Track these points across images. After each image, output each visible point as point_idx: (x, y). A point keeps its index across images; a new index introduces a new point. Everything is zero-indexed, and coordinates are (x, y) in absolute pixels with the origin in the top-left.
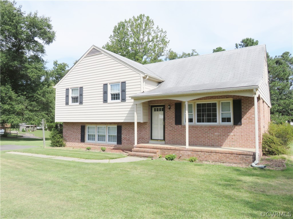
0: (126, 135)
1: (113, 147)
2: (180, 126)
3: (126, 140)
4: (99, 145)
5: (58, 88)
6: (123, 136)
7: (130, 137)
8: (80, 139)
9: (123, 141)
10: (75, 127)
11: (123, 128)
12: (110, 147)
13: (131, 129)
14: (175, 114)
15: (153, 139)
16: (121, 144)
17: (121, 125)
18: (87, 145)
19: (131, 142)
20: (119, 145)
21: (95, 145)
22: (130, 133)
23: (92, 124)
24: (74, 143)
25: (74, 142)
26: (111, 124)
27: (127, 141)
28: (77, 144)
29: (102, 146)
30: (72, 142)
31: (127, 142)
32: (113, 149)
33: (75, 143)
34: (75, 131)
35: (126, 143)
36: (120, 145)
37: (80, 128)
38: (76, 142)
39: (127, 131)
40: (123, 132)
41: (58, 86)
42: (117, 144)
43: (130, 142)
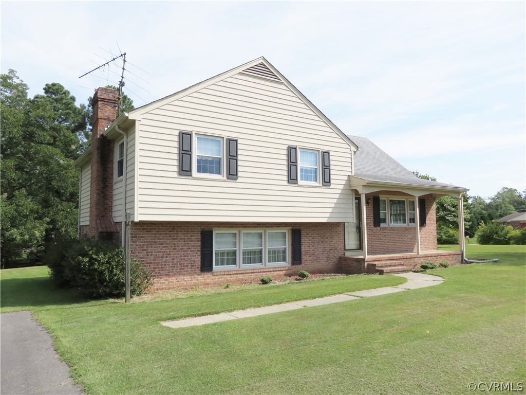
0: (309, 246)
1: (284, 272)
2: (378, 228)
3: (308, 256)
4: (253, 273)
5: (143, 122)
6: (303, 248)
7: (316, 248)
8: (199, 263)
9: (304, 258)
10: (181, 235)
11: (303, 233)
12: (278, 272)
13: (316, 234)
14: (374, 211)
15: (346, 249)
16: (300, 263)
17: (298, 228)
18: (220, 277)
19: (318, 258)
20: (296, 266)
21: (243, 273)
22: (315, 241)
23: (233, 227)
24: (175, 278)
25: (179, 273)
26: (279, 227)
27: (310, 256)
28: (188, 278)
29: (260, 272)
30: (168, 275)
31: (310, 258)
32: (285, 275)
33: (180, 278)
34: (181, 244)
35: (309, 260)
36: (299, 266)
37: (199, 236)
38: (184, 275)
39: (310, 238)
40: (303, 241)
41: (144, 116)
42: (293, 264)
43: (315, 258)
